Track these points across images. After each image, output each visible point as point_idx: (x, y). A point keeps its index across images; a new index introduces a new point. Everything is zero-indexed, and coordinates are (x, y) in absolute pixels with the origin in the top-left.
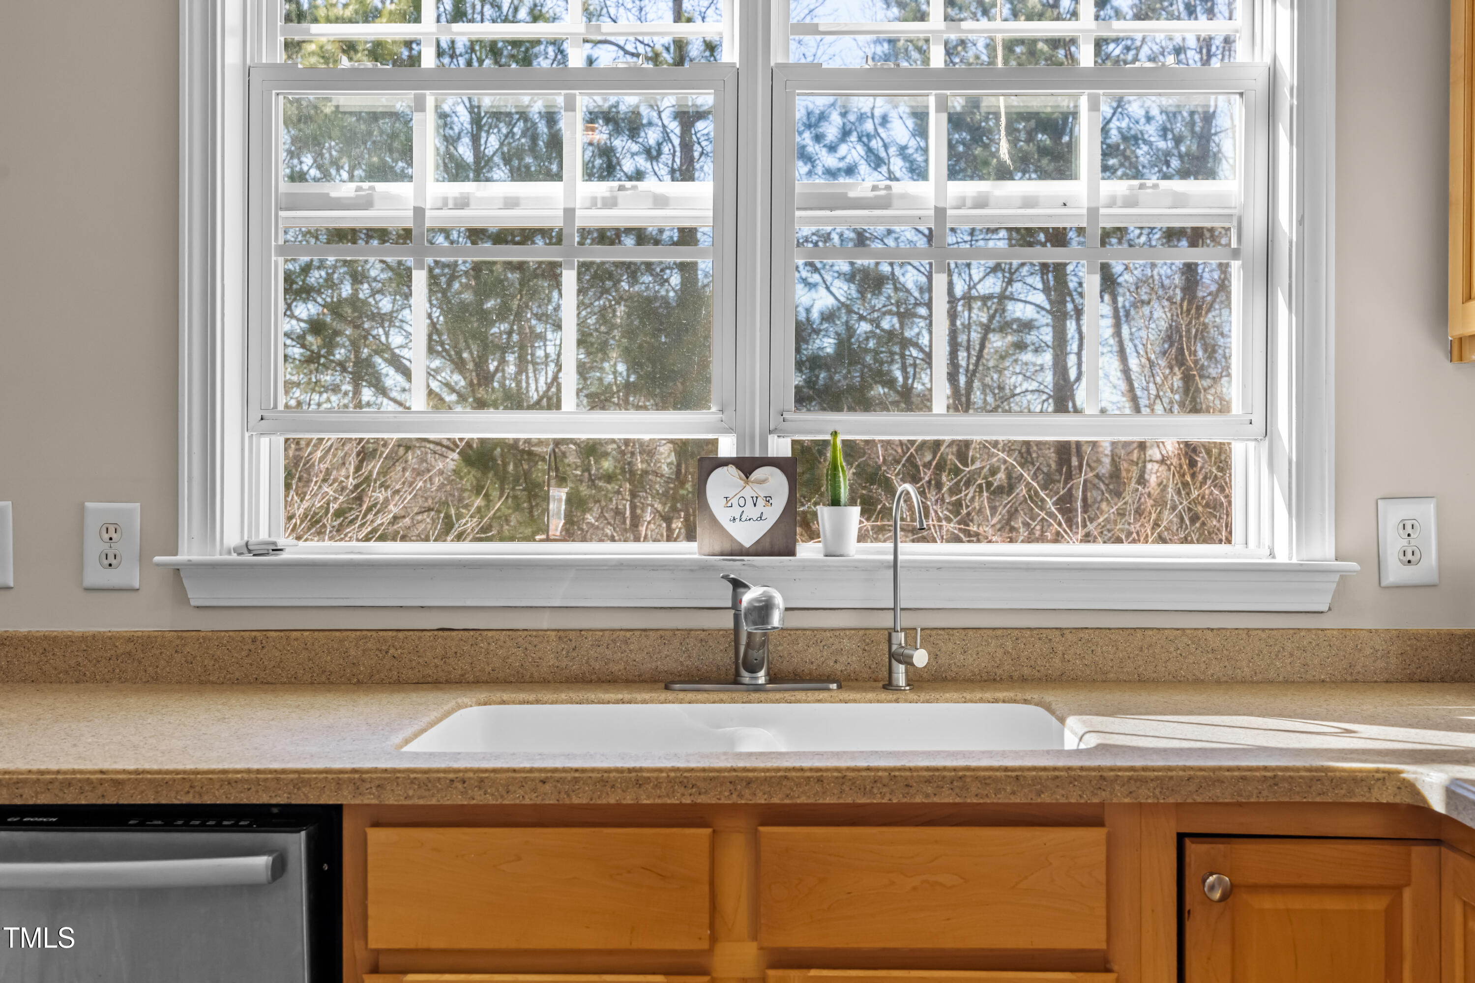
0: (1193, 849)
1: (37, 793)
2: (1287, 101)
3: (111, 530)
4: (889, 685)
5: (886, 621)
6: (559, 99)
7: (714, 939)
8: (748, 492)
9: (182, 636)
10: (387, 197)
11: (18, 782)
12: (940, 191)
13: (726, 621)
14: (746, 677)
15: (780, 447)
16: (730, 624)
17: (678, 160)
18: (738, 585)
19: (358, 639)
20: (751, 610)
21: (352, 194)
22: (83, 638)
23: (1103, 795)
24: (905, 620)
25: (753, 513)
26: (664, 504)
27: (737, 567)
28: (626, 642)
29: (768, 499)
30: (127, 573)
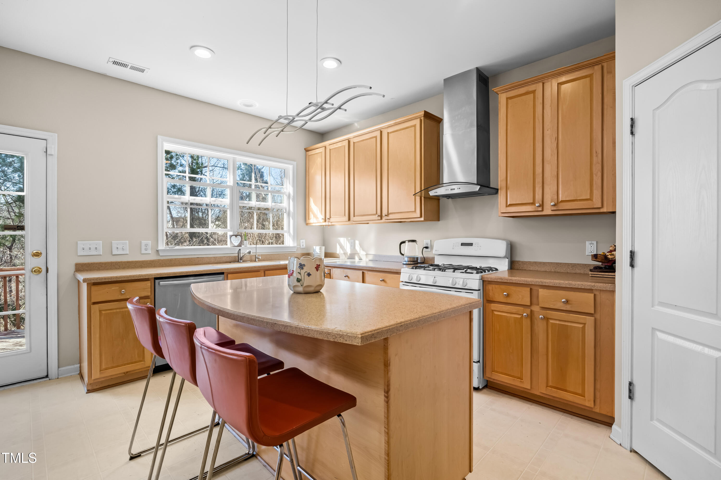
1: (192, 273)
3: (146, 245)
4: (256, 261)
8: (236, 239)
9: (159, 260)
10: (183, 198)
11: (190, 272)
14: (240, 261)
18: (235, 250)
19: (186, 259)
21: (178, 197)
22: (142, 261)
24: (257, 254)
25: (237, 242)
28: (222, 258)
29: (239, 240)
30: (149, 251)
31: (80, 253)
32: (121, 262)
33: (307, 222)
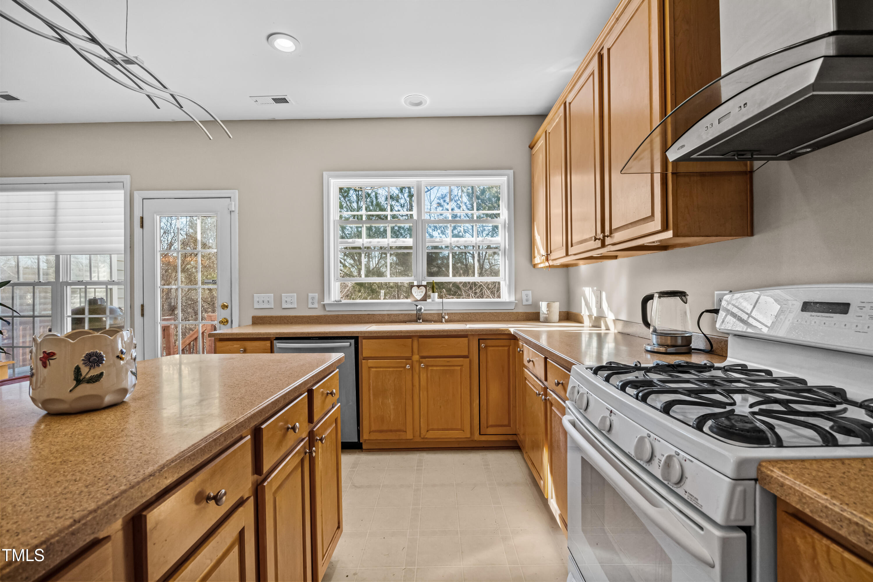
0: (480, 341)
2: (507, 225)
3: (313, 298)
4: (442, 322)
5: (441, 312)
6: (387, 225)
7: (412, 355)
8: (419, 291)
9: (325, 316)
10: (357, 241)
12: (451, 240)
13: (415, 312)
14: (418, 321)
15: (424, 283)
16: (416, 313)
17: (408, 207)
18: (417, 306)
20: (418, 310)
21: (352, 241)
22: (308, 316)
23: (467, 333)
24: (444, 312)
25: (420, 294)
26: (406, 294)
27: (416, 303)
28: (399, 316)
29: (422, 292)
30: (316, 305)
31: (256, 306)
32: (289, 316)
33: (533, 263)
